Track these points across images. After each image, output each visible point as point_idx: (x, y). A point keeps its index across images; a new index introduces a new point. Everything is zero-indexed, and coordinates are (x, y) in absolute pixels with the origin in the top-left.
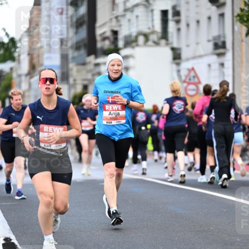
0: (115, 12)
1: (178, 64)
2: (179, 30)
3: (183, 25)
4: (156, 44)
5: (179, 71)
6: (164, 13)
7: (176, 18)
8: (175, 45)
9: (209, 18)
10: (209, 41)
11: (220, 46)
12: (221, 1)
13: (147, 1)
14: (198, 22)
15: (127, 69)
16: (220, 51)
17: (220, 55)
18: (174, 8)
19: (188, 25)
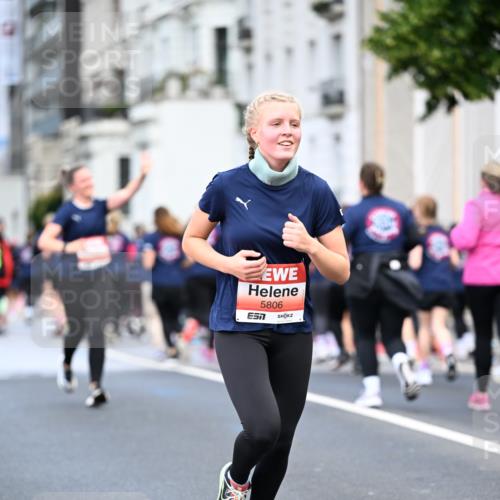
2: (250, 67)
3: (258, 57)
4: (205, 94)
6: (221, 33)
7: (245, 43)
8: (242, 97)
9: (312, 44)
10: (312, 89)
11: (333, 100)
12: (337, 8)
13: (186, 8)
14: (289, 51)
15: (144, 146)
16: (335, 109)
17: (335, 118)
18: (241, 22)
19: (269, 58)
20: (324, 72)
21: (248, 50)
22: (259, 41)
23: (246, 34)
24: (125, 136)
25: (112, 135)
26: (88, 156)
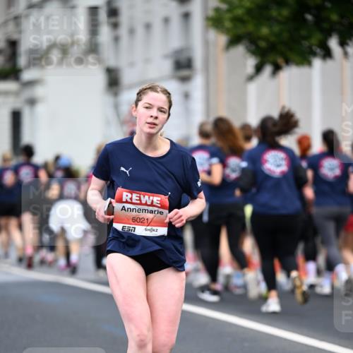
0: (12, 9)
1: (116, 94)
2: (117, 39)
3: (123, 31)
5: (116, 107)
7: (113, 20)
8: (112, 63)
9: (166, 21)
10: (166, 57)
11: (183, 66)
14: (148, 26)
15: (32, 102)
16: (185, 73)
17: (185, 79)
19: (132, 31)
20: (176, 42)
21: (115, 26)
22: (124, 18)
23: (113, 12)
24: (17, 94)
25: (6, 93)
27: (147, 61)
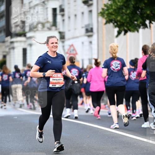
1: (63, 42)
2: (63, 20)
3: (66, 17)
4: (50, 29)
5: (63, 47)
6: (54, 10)
7: (62, 13)
8: (61, 30)
9: (83, 13)
10: (83, 27)
11: (89, 31)
12: (90, 2)
13: (44, 2)
14: (76, 15)
15: (31, 45)
16: (90, 34)
17: (89, 36)
18: (60, 6)
19: (69, 18)
20: (86, 22)
21: (63, 15)
22: (66, 13)
23: (62, 10)
24: (25, 42)
25: (21, 42)
26: (13, 48)
27: (75, 29)
